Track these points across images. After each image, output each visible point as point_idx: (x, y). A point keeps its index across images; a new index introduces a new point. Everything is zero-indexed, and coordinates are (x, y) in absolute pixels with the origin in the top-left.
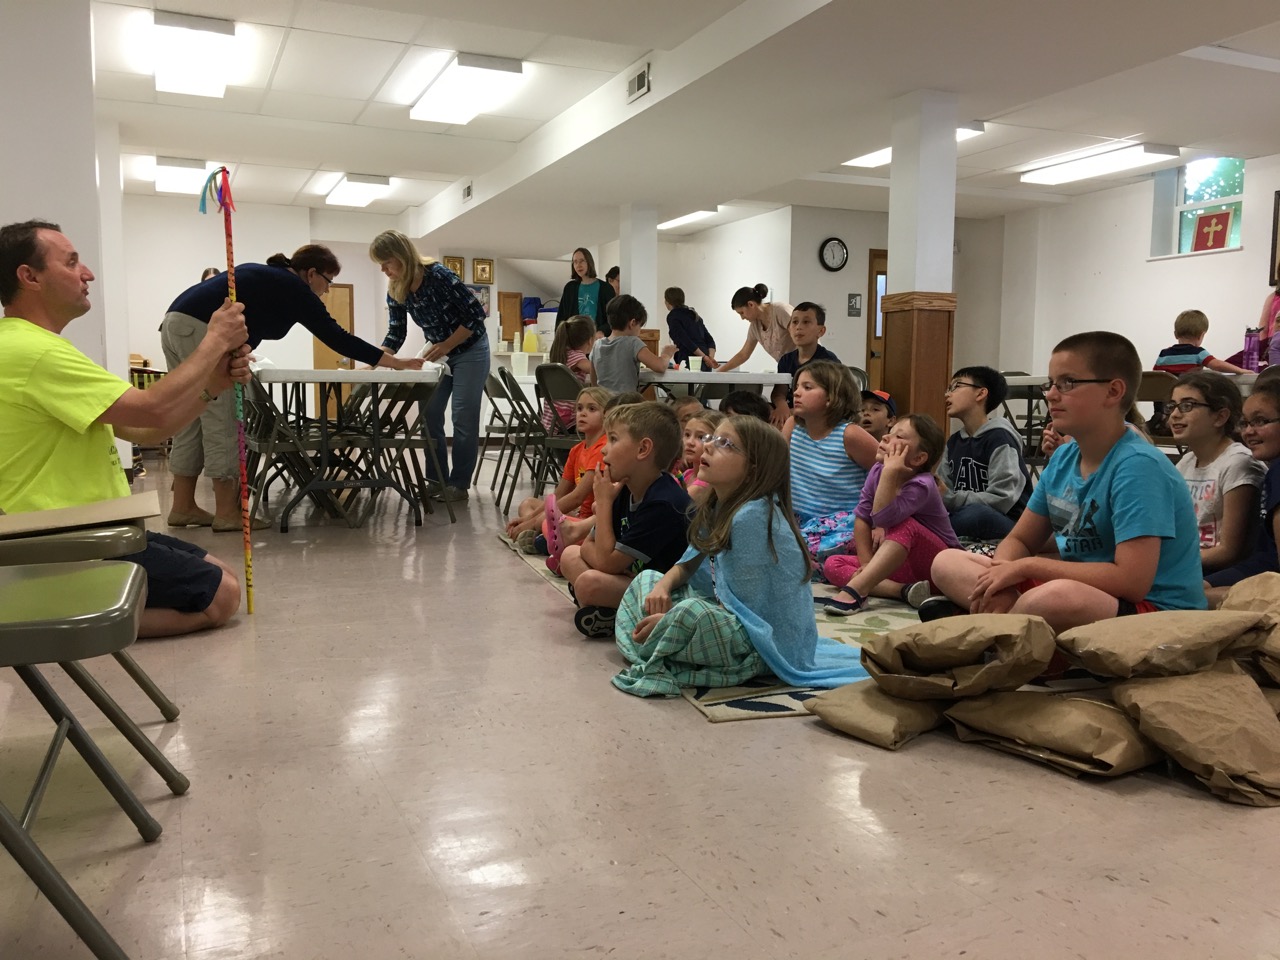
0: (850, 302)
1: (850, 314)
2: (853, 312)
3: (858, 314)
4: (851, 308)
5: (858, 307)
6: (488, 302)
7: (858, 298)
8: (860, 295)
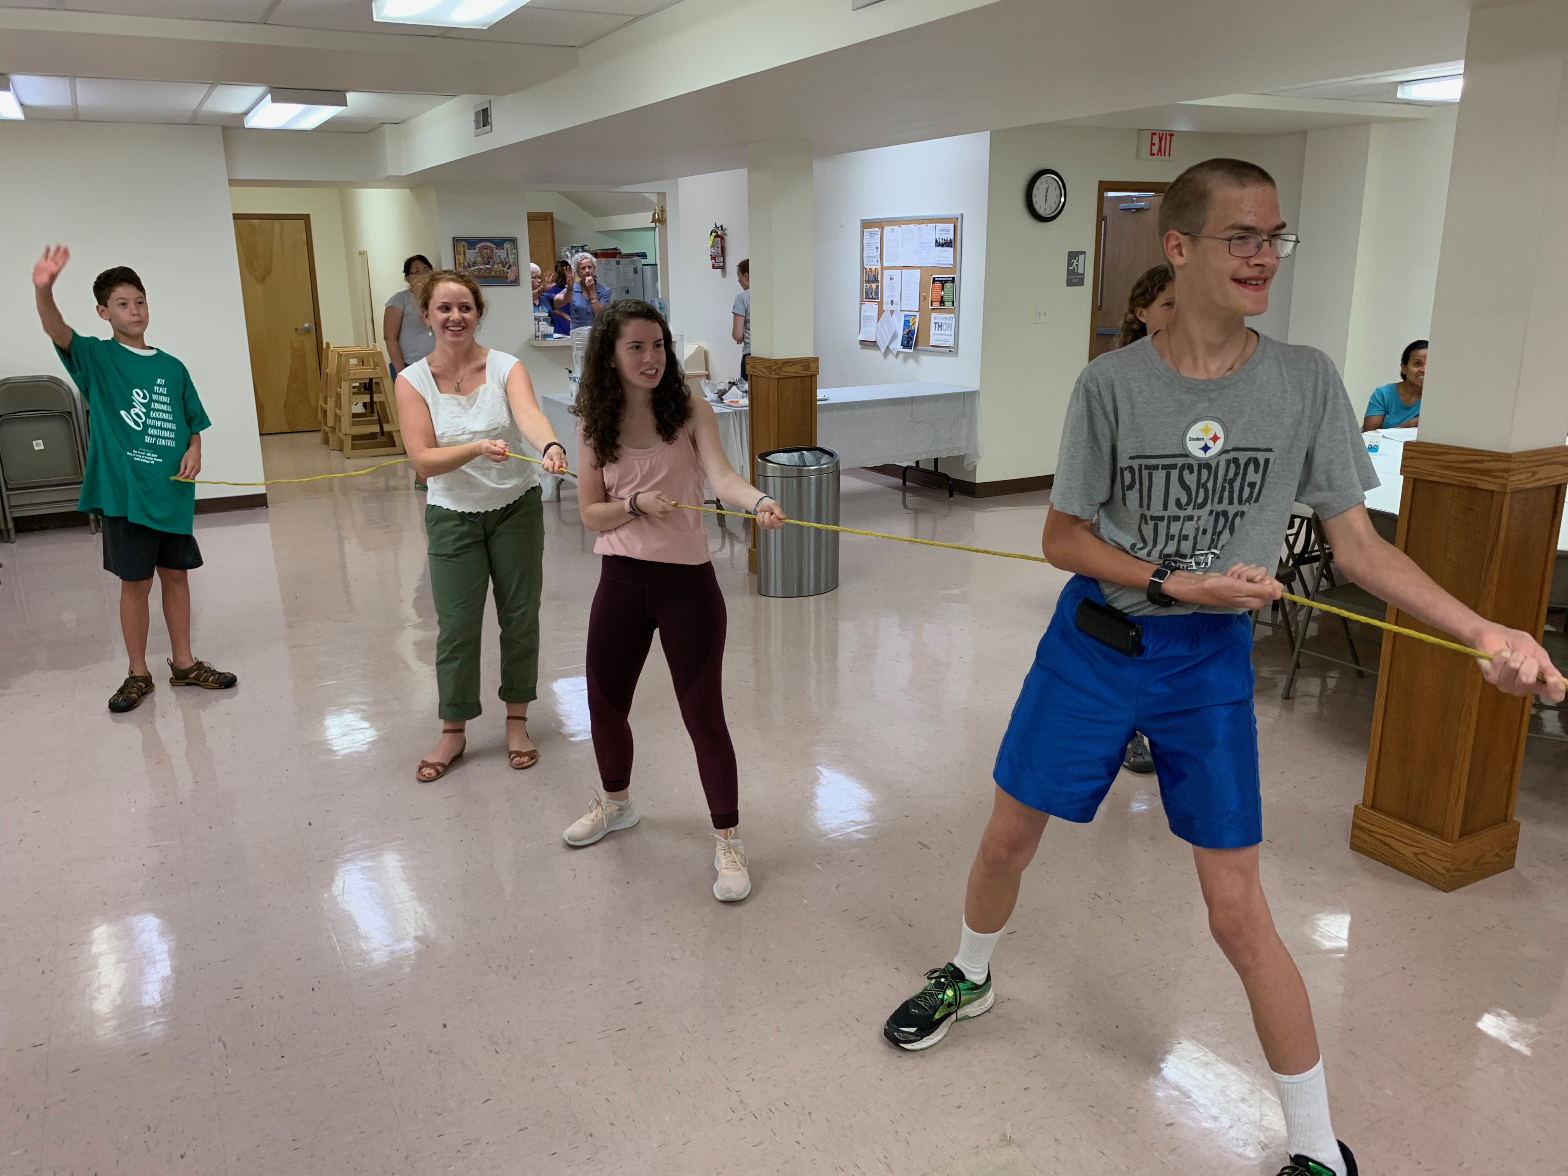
0: (1070, 264)
1: (1070, 283)
2: (1074, 279)
3: (1081, 283)
4: (1070, 272)
5: (1081, 271)
6: (516, 263)
7: (1081, 257)
8: (1084, 253)
